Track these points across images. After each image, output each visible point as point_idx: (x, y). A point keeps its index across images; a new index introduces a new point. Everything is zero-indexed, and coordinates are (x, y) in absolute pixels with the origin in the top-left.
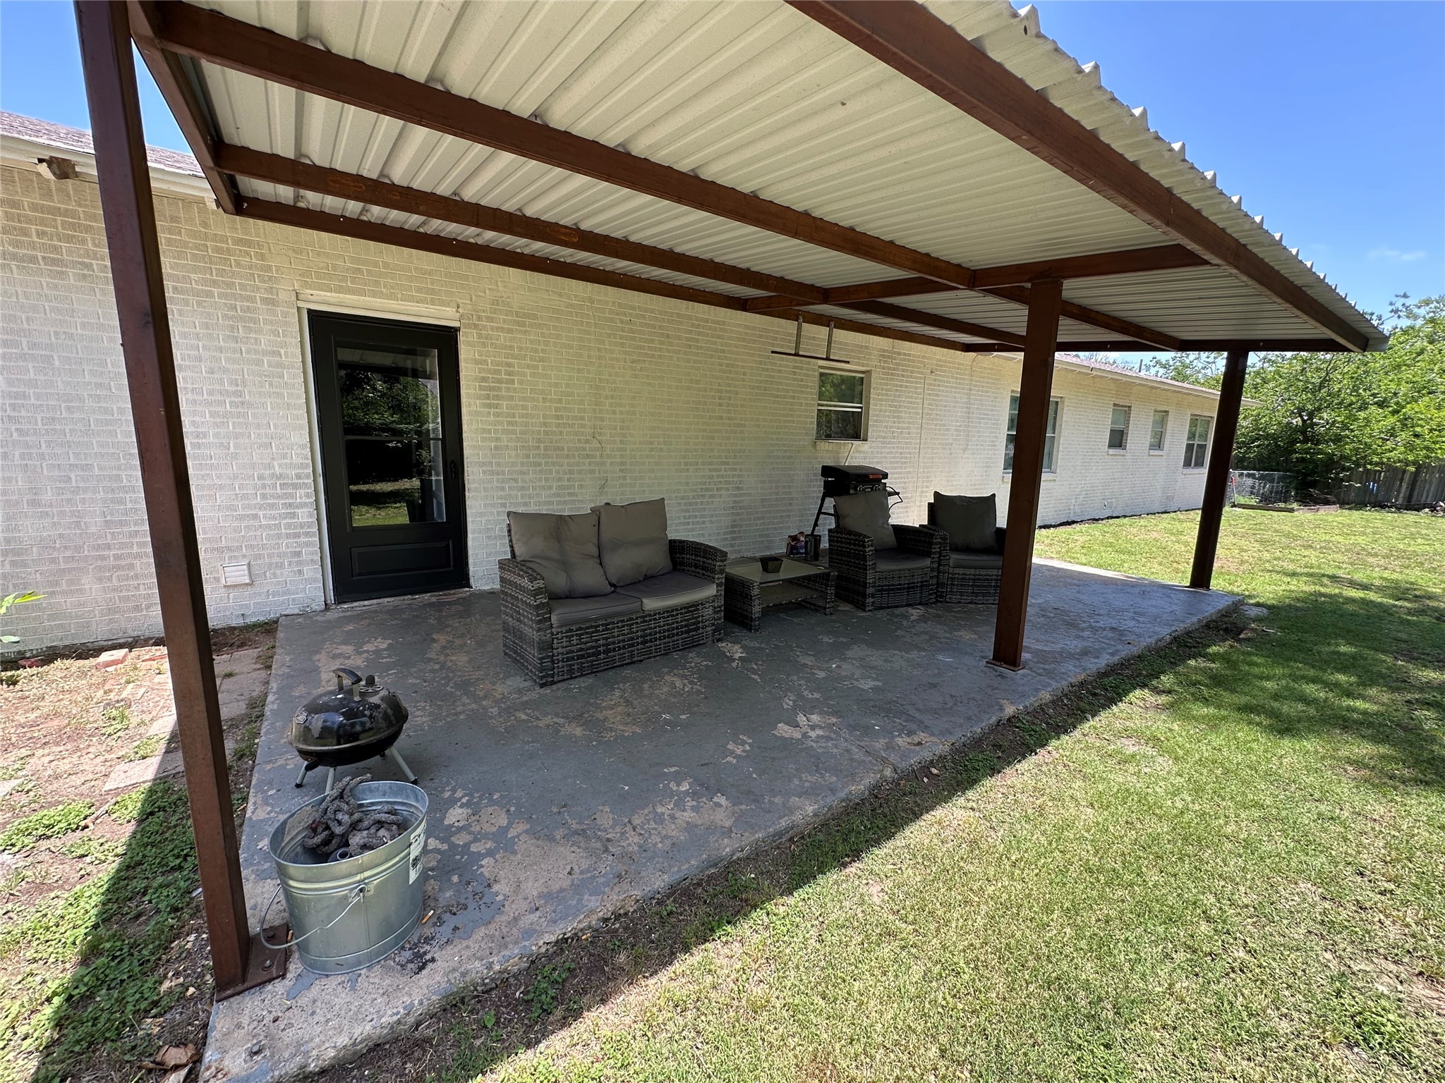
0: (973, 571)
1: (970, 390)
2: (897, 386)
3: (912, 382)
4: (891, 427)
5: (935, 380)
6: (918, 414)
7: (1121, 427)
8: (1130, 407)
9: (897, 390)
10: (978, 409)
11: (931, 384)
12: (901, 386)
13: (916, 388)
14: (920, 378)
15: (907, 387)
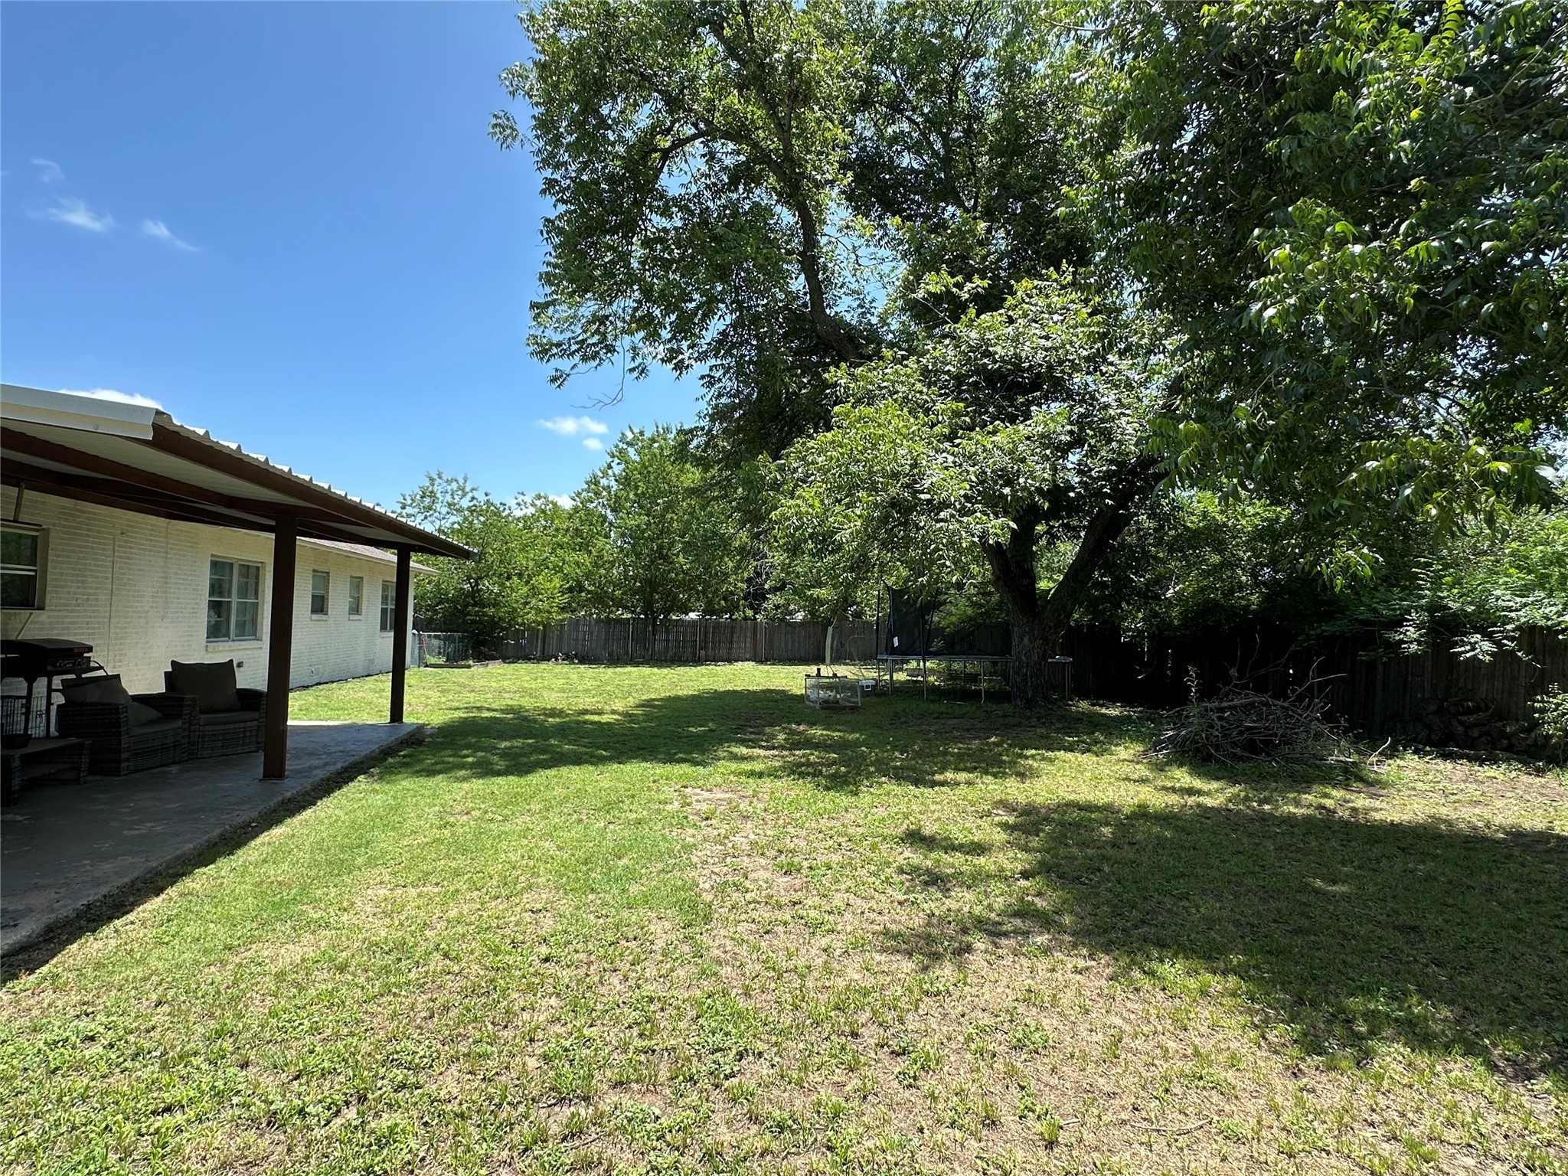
0: (222, 727)
1: (166, 553)
2: (80, 546)
3: (99, 543)
4: (75, 593)
5: (126, 542)
6: (107, 578)
7: (321, 592)
8: (328, 573)
9: (81, 552)
10: (176, 574)
11: (120, 546)
12: (85, 547)
13: (104, 549)
14: (109, 539)
15: (92, 548)
